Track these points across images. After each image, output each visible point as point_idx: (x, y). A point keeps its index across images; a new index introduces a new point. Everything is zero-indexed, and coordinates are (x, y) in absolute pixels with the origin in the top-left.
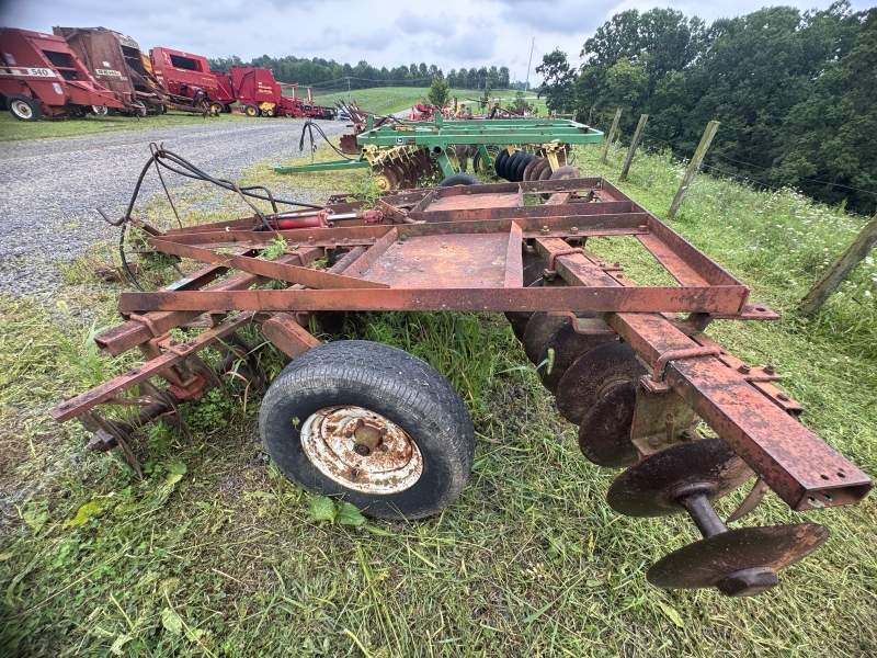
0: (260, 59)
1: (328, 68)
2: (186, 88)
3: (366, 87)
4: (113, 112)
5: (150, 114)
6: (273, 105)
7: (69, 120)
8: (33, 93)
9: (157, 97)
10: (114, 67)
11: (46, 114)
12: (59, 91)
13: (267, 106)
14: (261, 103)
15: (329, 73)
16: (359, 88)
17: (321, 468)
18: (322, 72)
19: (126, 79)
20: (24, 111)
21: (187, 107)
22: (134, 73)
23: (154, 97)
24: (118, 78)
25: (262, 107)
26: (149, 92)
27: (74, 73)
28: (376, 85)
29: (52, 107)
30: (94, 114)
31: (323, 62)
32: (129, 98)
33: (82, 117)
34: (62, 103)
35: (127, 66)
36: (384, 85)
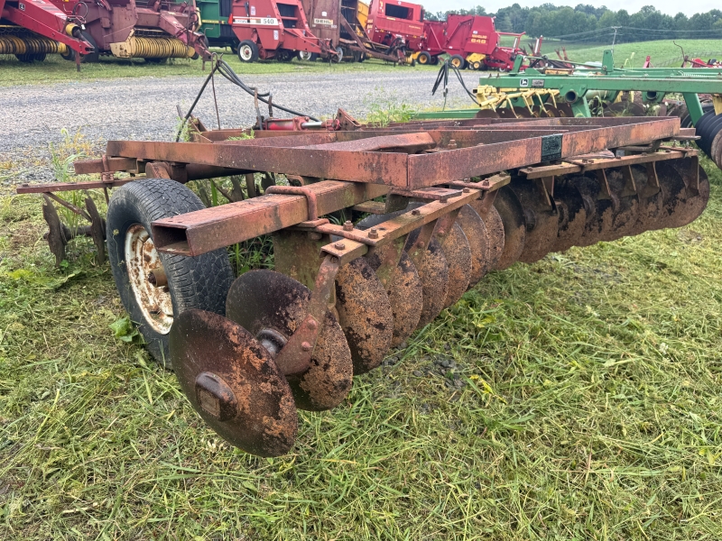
0: (509, 9)
1: (593, 16)
2: (391, 35)
3: (642, 39)
4: (315, 57)
5: (346, 61)
6: (483, 57)
7: (275, 62)
8: (258, 39)
9: (357, 45)
10: (329, 17)
11: (261, 57)
12: (276, 37)
13: (476, 58)
14: (469, 54)
15: (593, 22)
16: (631, 40)
17: (136, 294)
18: (584, 22)
19: (336, 27)
20: (247, 53)
21: (382, 54)
22: (344, 21)
23: (354, 44)
24: (330, 26)
25: (468, 59)
26: (351, 39)
27: (294, 22)
28: (660, 37)
29: (267, 50)
30: (299, 58)
31: (589, 9)
32: (328, 44)
33: (288, 61)
34: (275, 47)
35: (341, 15)
36: (672, 36)
